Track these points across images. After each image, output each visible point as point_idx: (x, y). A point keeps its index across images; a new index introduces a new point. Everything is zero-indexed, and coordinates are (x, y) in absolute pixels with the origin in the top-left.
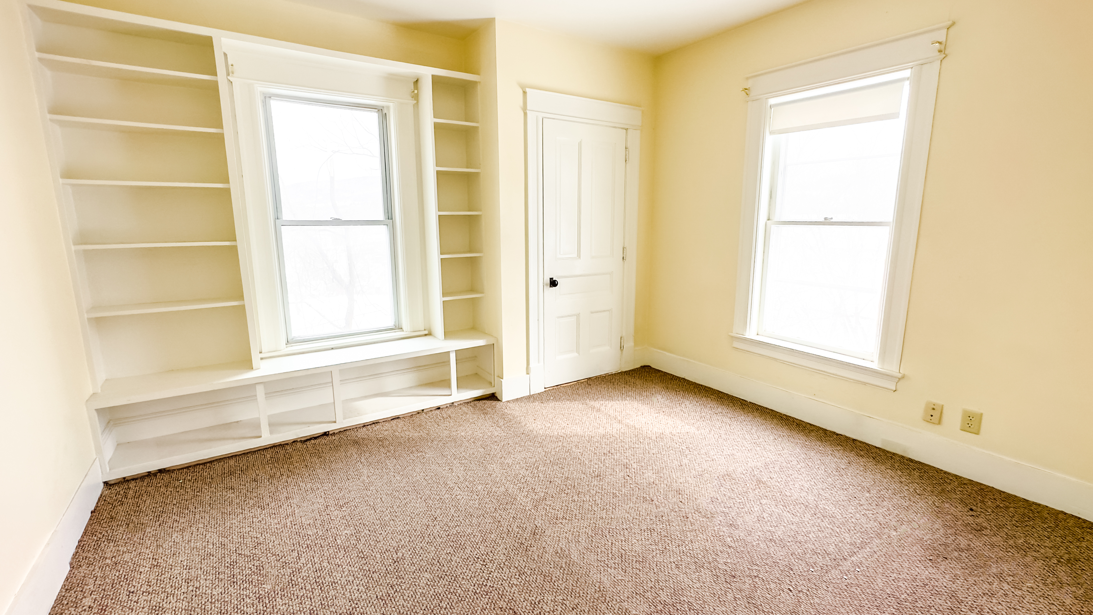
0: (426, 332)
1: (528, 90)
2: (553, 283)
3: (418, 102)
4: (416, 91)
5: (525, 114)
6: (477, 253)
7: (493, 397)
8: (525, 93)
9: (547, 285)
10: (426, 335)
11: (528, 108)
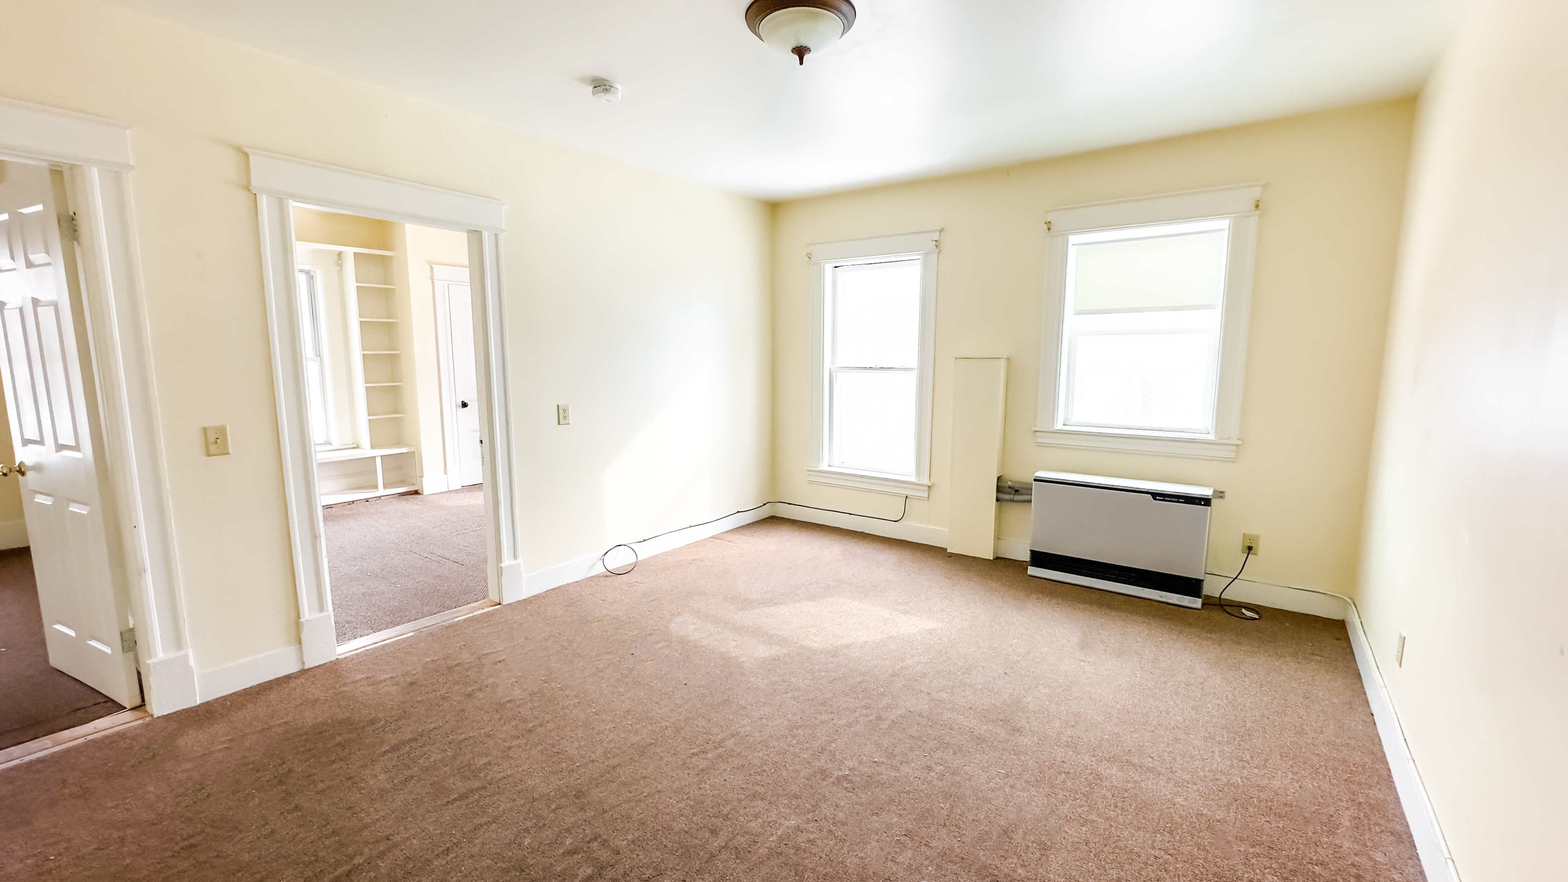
0: (354, 446)
1: (433, 266)
2: (464, 405)
3: (341, 269)
4: (340, 262)
5: (433, 283)
6: (396, 382)
7: (416, 493)
8: (432, 267)
9: (459, 406)
10: (354, 448)
11: (435, 278)
